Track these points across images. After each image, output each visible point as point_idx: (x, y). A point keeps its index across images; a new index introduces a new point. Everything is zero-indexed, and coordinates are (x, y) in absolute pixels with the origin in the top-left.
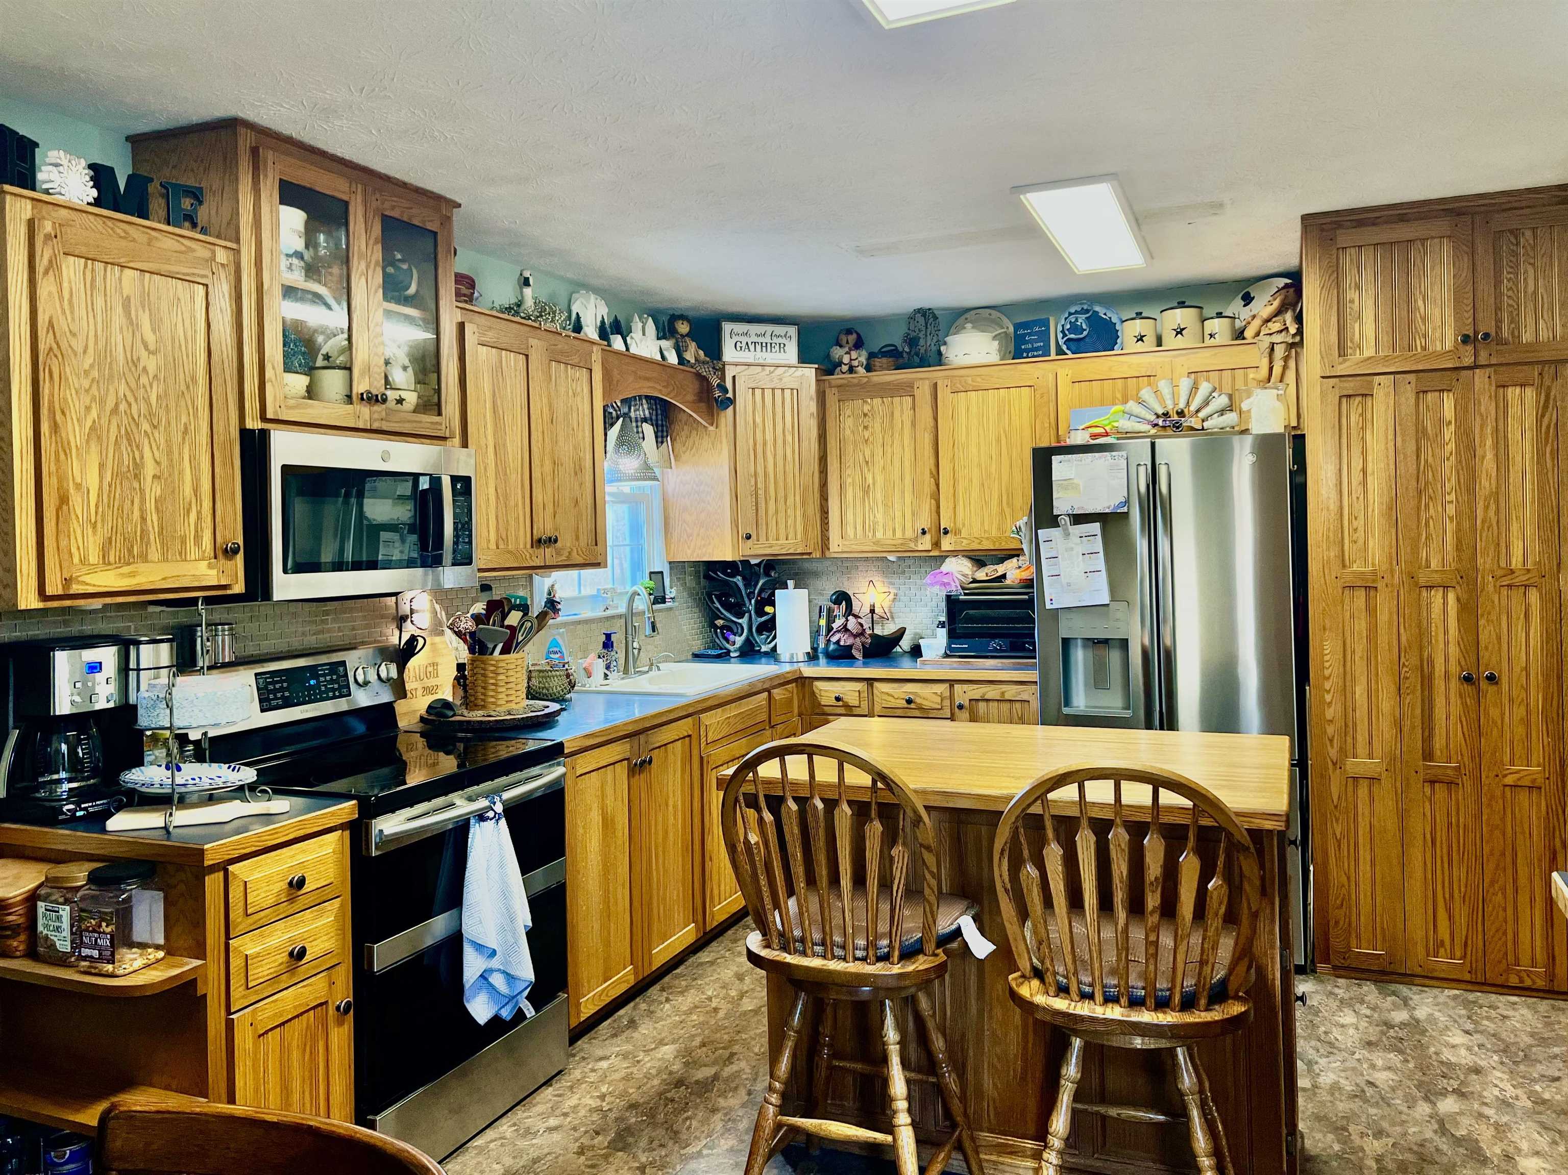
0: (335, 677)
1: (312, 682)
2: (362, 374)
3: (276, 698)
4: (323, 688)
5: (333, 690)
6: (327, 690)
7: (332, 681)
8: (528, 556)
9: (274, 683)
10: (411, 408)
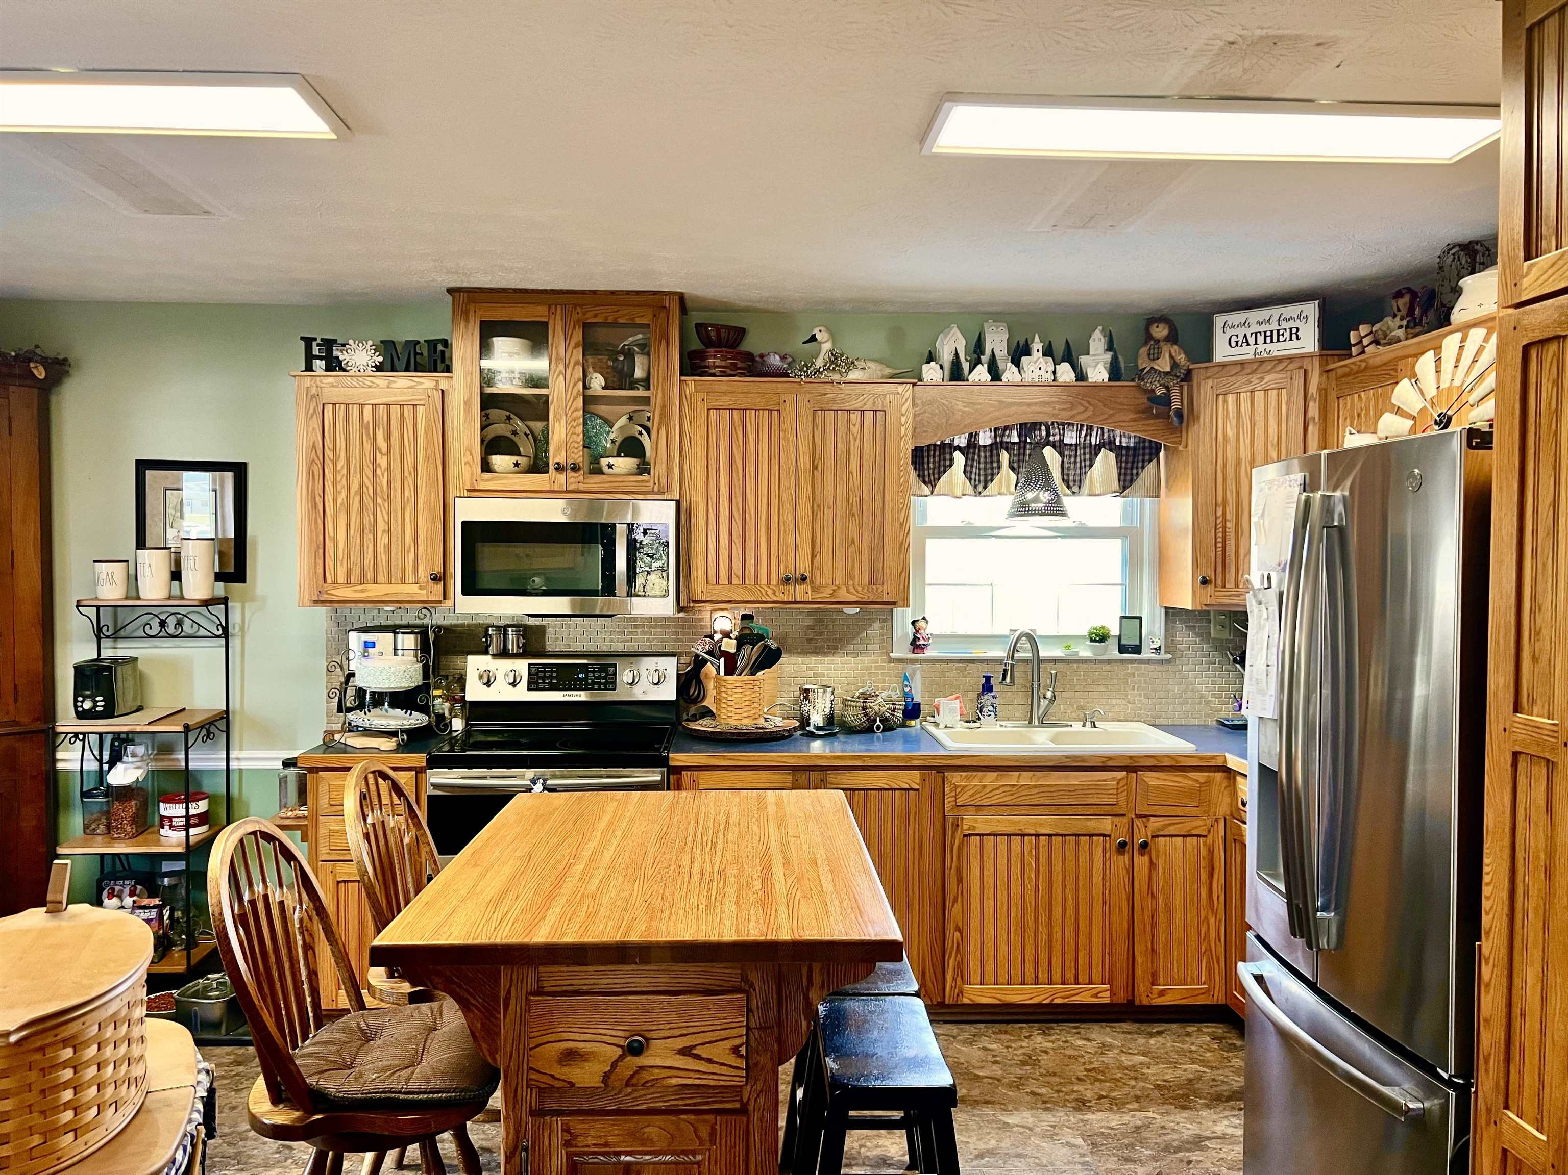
0: (603, 674)
1: (581, 676)
2: (558, 450)
3: (544, 683)
4: (590, 681)
5: (600, 684)
6: (593, 683)
7: (600, 677)
8: (770, 592)
9: (544, 672)
10: (624, 471)
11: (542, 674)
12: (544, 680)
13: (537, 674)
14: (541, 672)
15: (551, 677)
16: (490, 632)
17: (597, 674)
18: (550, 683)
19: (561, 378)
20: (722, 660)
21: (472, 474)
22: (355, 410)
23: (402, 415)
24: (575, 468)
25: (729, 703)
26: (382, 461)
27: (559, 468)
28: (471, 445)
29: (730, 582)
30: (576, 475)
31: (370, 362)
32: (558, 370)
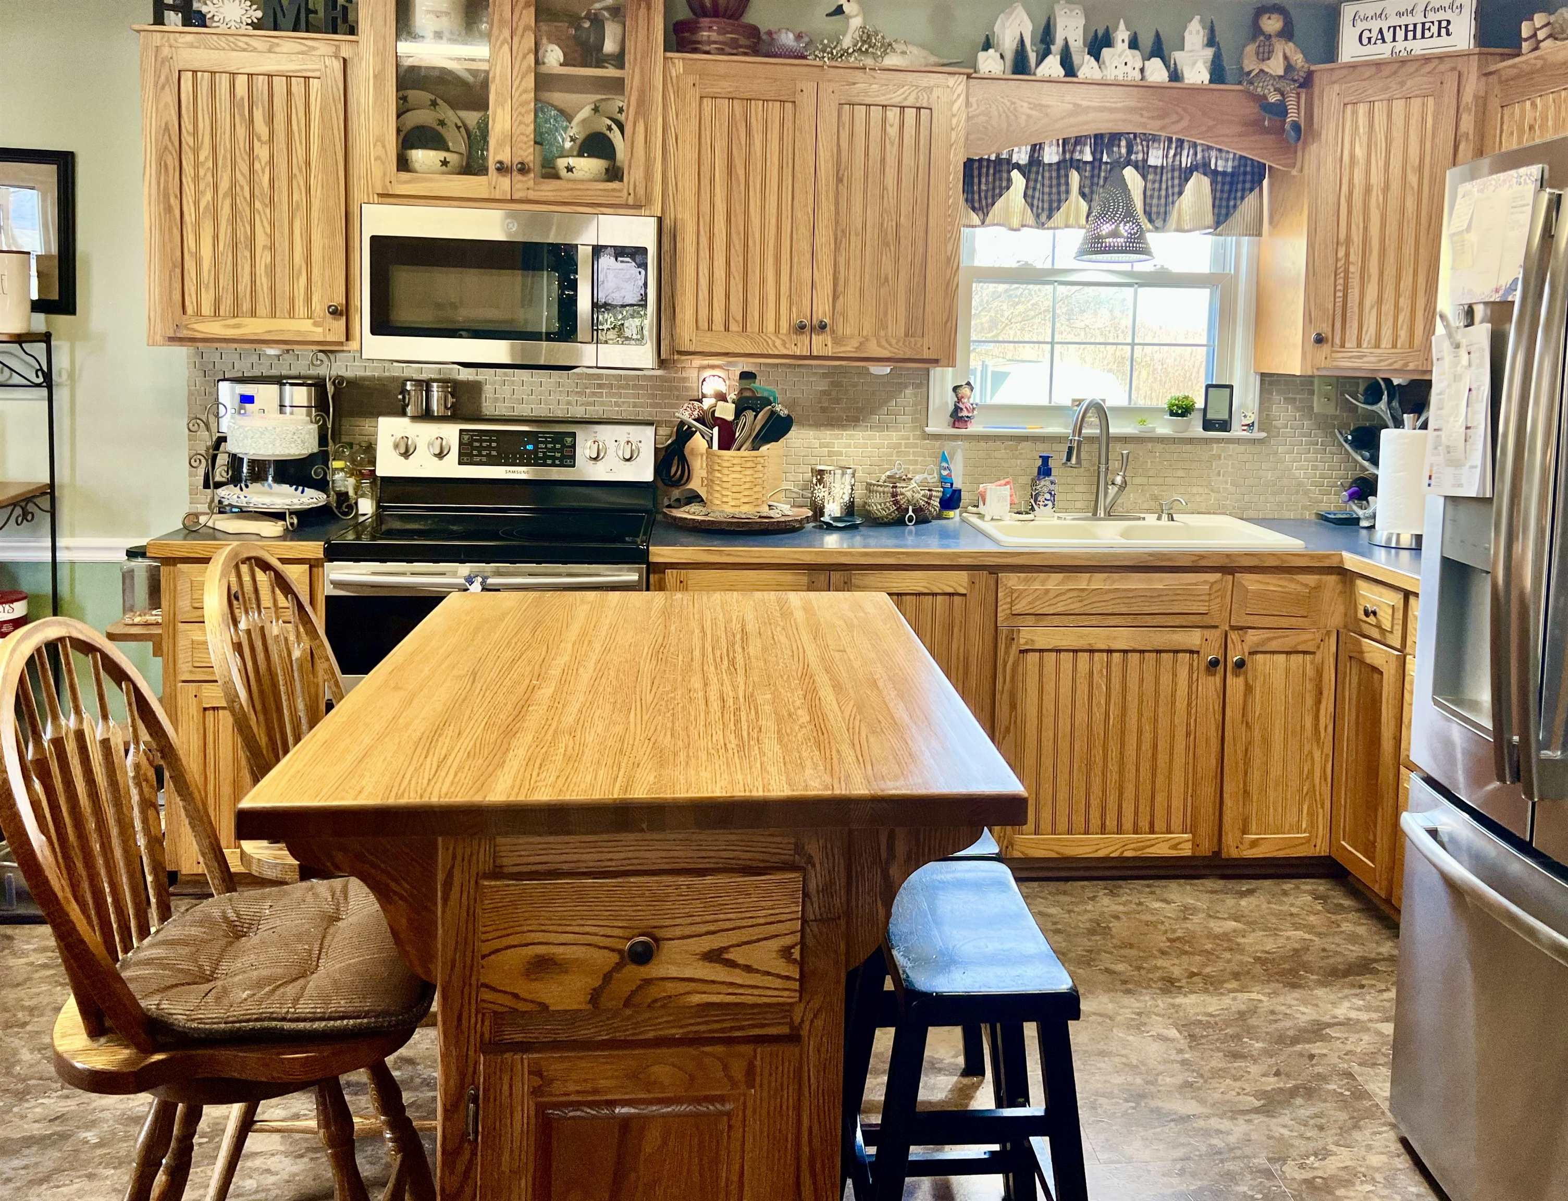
0: (558, 446)
1: (530, 447)
2: (501, 144)
3: (480, 455)
4: (541, 455)
5: (554, 458)
6: (545, 457)
7: (554, 450)
8: (778, 343)
9: (481, 441)
10: (588, 176)
11: (476, 444)
12: (480, 452)
13: (470, 444)
14: (476, 441)
15: (489, 448)
16: (408, 388)
17: (550, 446)
18: (488, 455)
19: (506, 48)
20: (716, 430)
21: (385, 174)
22: (224, 80)
23: (289, 92)
24: (523, 169)
25: (725, 485)
26: (262, 152)
27: (502, 169)
28: (384, 135)
29: (727, 329)
30: (524, 179)
31: (244, 18)
32: (502, 38)
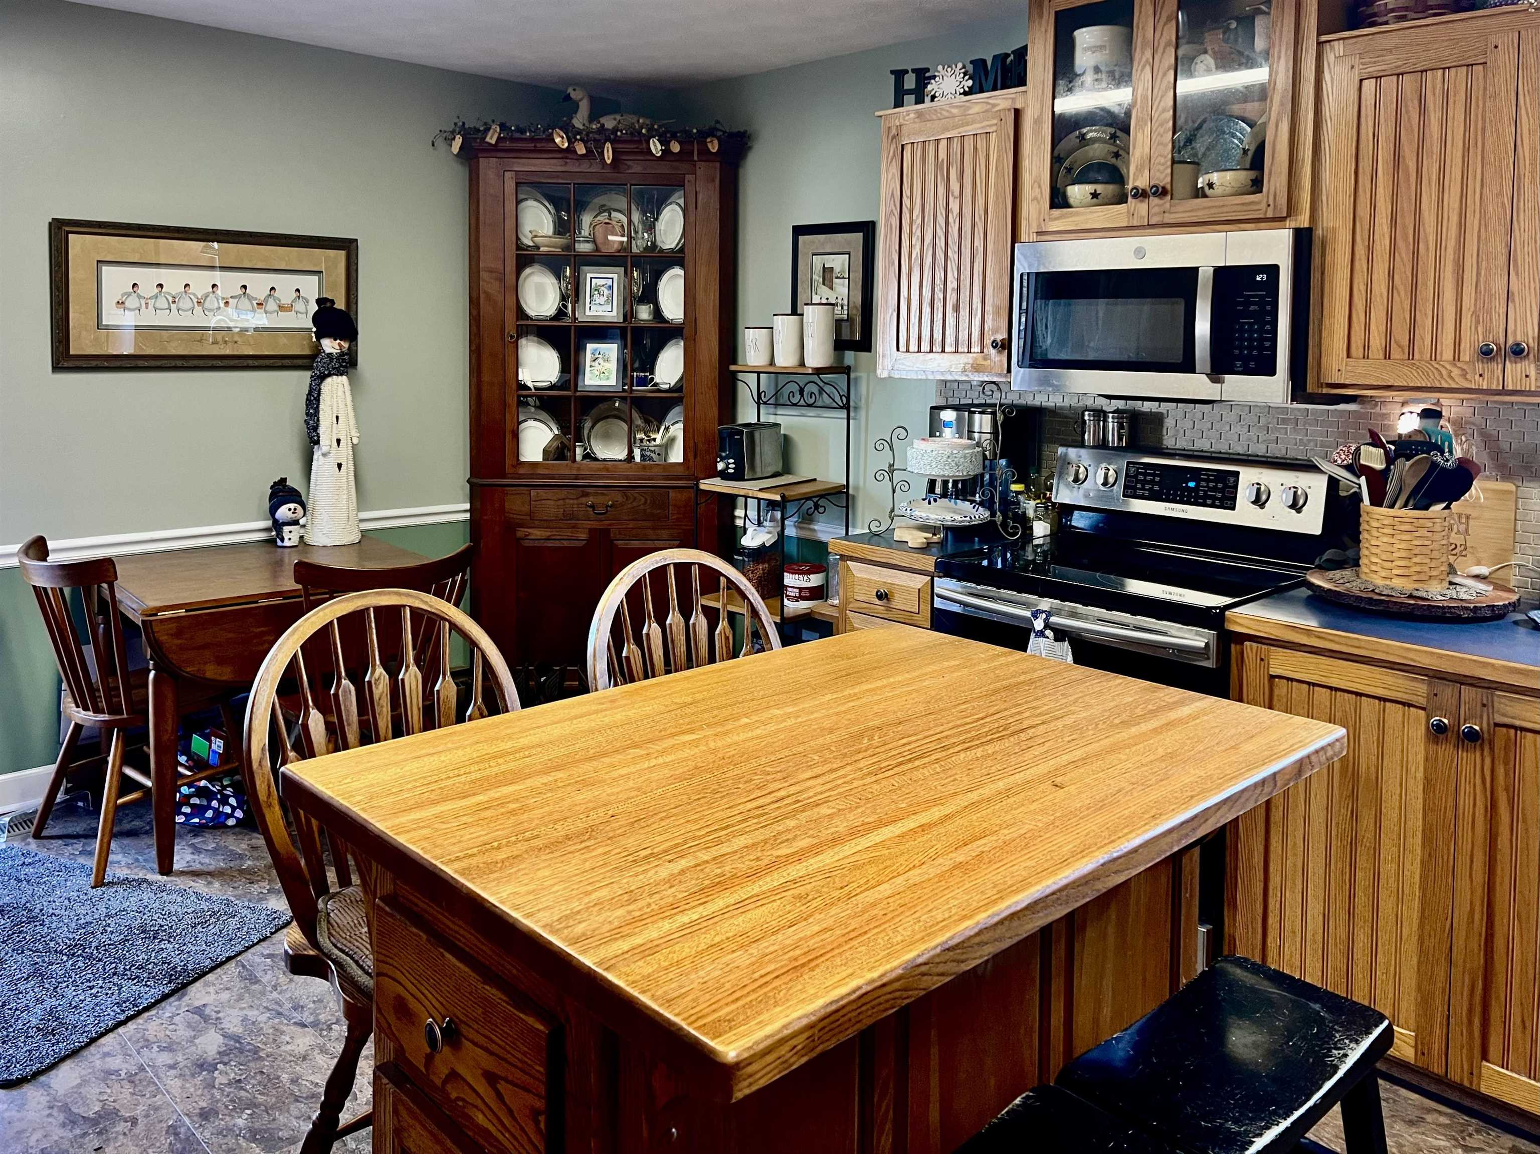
0: (1220, 486)
1: (1192, 484)
2: (1140, 169)
3: (1143, 489)
4: (1201, 493)
5: (1214, 498)
6: (1206, 496)
7: (1215, 489)
8: (1456, 372)
9: (1145, 474)
10: (1229, 190)
11: (1141, 477)
12: (1143, 486)
13: (1136, 476)
14: (1141, 473)
15: (1152, 482)
16: (1086, 418)
17: (1211, 485)
18: (1150, 490)
19: (1148, 69)
20: (1363, 479)
21: (1040, 213)
22: (931, 149)
23: (975, 148)
24: (1162, 192)
27: (1141, 194)
28: (1040, 176)
29: (1387, 356)
30: (1161, 202)
31: (958, 89)
32: (1144, 59)
